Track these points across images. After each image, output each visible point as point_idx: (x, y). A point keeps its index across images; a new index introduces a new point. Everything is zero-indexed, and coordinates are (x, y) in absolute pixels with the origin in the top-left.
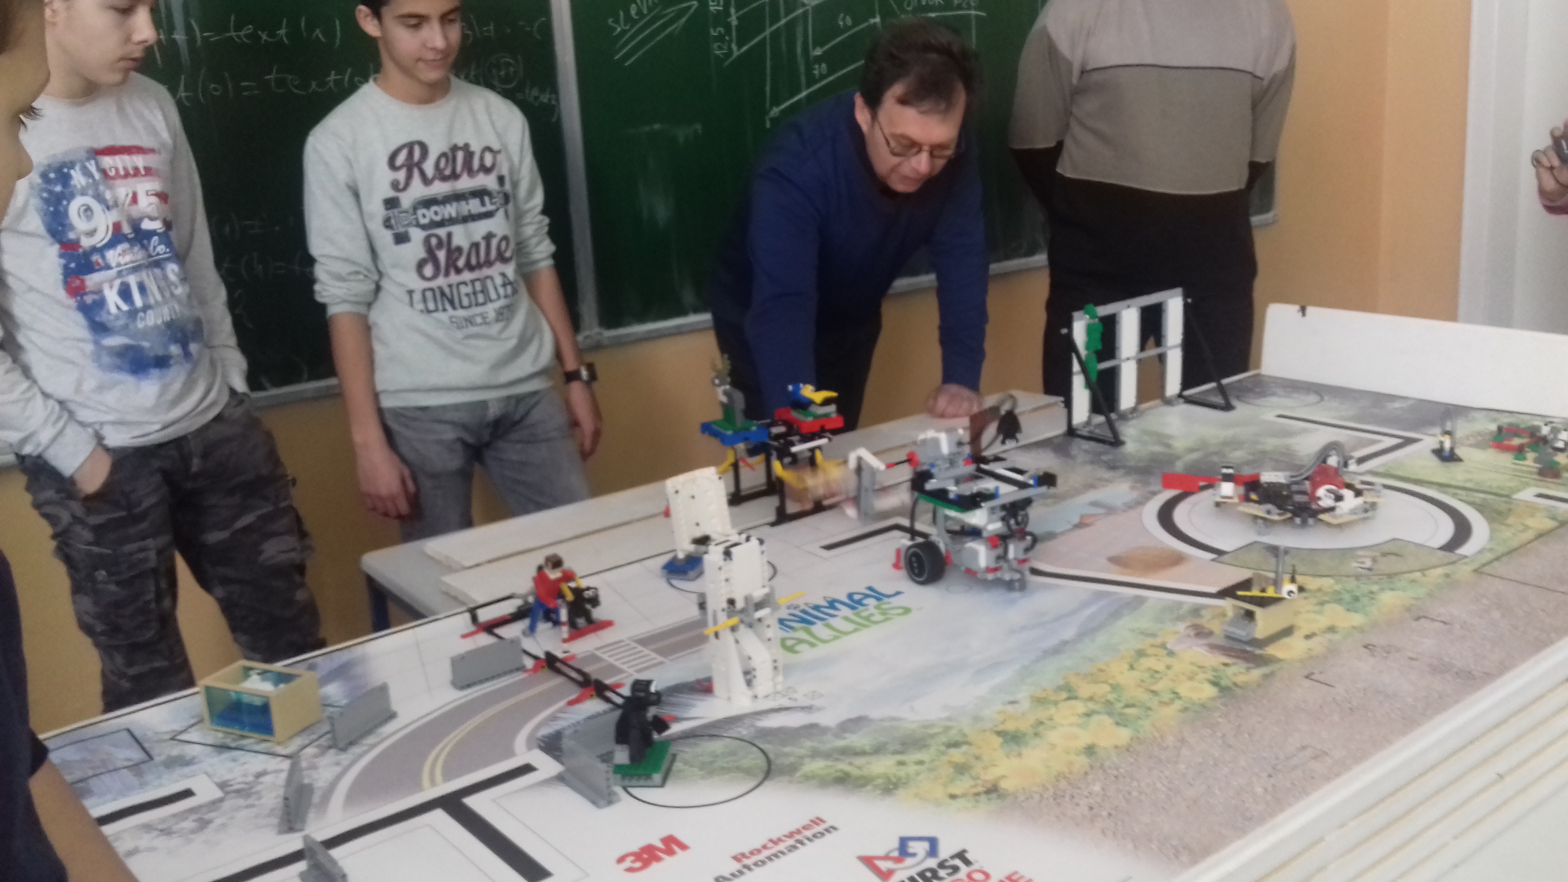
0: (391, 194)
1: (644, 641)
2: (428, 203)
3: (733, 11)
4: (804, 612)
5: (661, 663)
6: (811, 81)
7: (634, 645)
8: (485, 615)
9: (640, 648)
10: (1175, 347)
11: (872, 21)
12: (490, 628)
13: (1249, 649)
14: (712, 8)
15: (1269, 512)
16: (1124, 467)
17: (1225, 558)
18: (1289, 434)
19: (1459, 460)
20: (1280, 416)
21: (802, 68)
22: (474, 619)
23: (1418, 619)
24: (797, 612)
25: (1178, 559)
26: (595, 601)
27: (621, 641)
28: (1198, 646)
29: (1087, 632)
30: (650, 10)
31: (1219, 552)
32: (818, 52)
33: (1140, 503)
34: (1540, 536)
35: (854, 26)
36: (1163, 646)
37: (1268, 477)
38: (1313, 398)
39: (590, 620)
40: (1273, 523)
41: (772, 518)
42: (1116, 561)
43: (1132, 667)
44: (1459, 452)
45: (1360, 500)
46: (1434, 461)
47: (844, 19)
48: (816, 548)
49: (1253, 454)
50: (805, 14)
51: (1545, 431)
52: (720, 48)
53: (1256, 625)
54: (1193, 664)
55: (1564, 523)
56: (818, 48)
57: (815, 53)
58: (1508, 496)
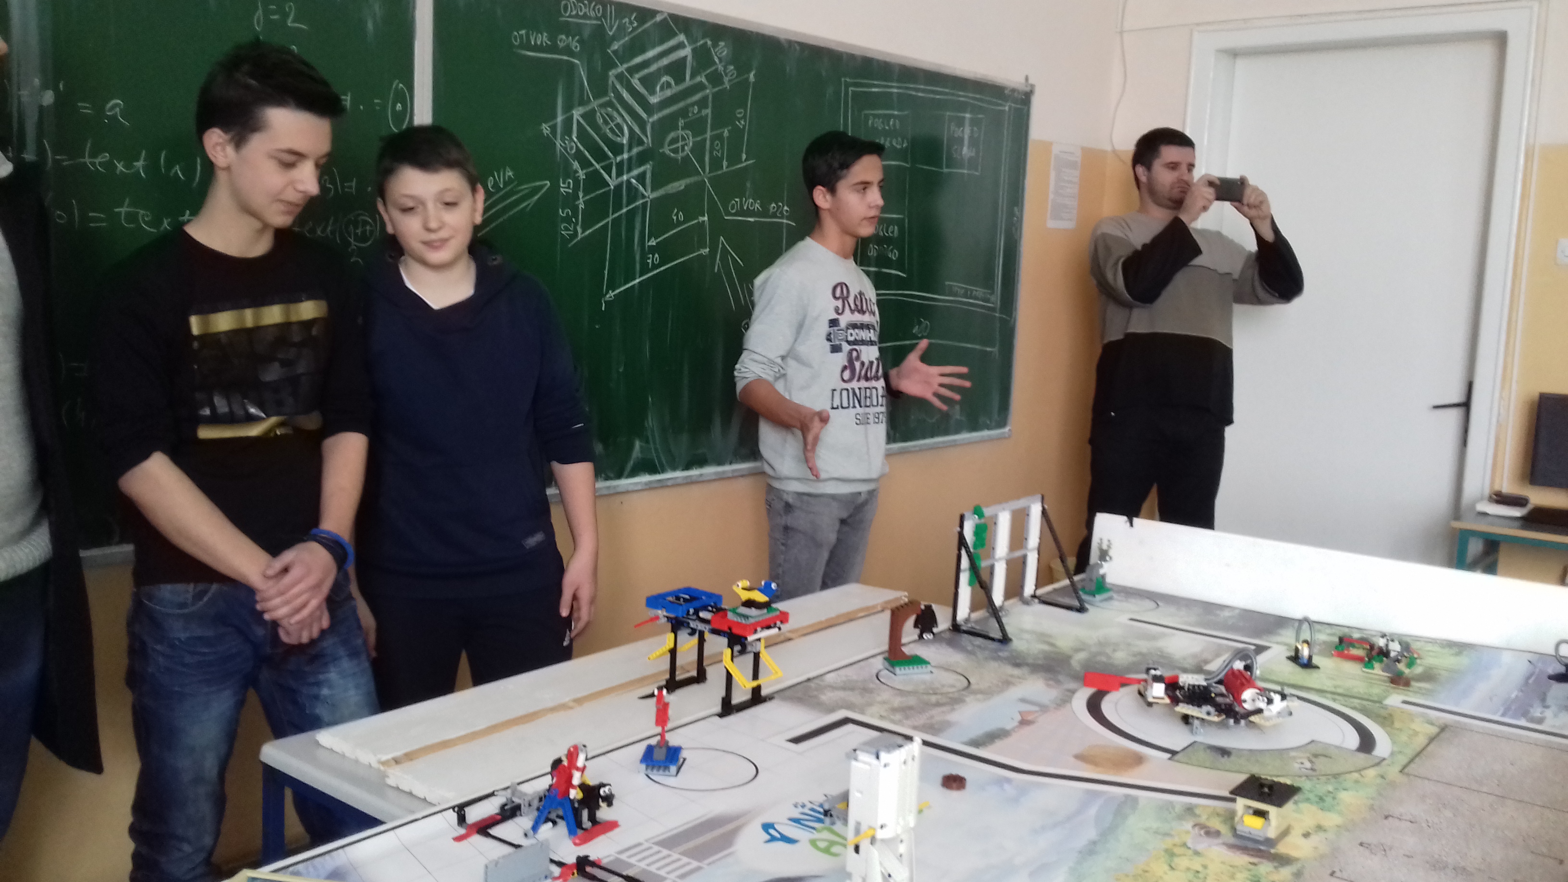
0: (834, 316)
1: (670, 842)
2: (854, 326)
3: (581, 195)
4: (812, 810)
5: (699, 869)
6: (644, 270)
7: (656, 848)
8: (474, 814)
9: (665, 852)
10: (1032, 550)
11: (701, 219)
12: (484, 828)
13: (1262, 848)
14: (562, 190)
16: (1028, 665)
17: (1177, 757)
18: (1154, 638)
19: (1317, 667)
20: (1132, 619)
21: (638, 258)
22: (462, 819)
23: (1386, 817)
24: (806, 811)
25: (1139, 760)
27: (640, 844)
28: (1218, 845)
29: (1107, 833)
30: (506, 184)
31: (1173, 753)
32: (653, 242)
33: (1065, 700)
34: (1432, 740)
35: (684, 222)
36: (1184, 845)
38: (1149, 604)
40: (1211, 723)
41: (718, 709)
42: (1080, 757)
43: (1172, 868)
44: (1316, 660)
46: (1291, 667)
47: (677, 215)
48: (781, 741)
49: (1135, 655)
50: (644, 205)
51: (1382, 642)
52: (567, 229)
53: (1270, 825)
54: (1223, 863)
55: (1444, 728)
56: (653, 239)
57: (650, 244)
58: (1380, 702)
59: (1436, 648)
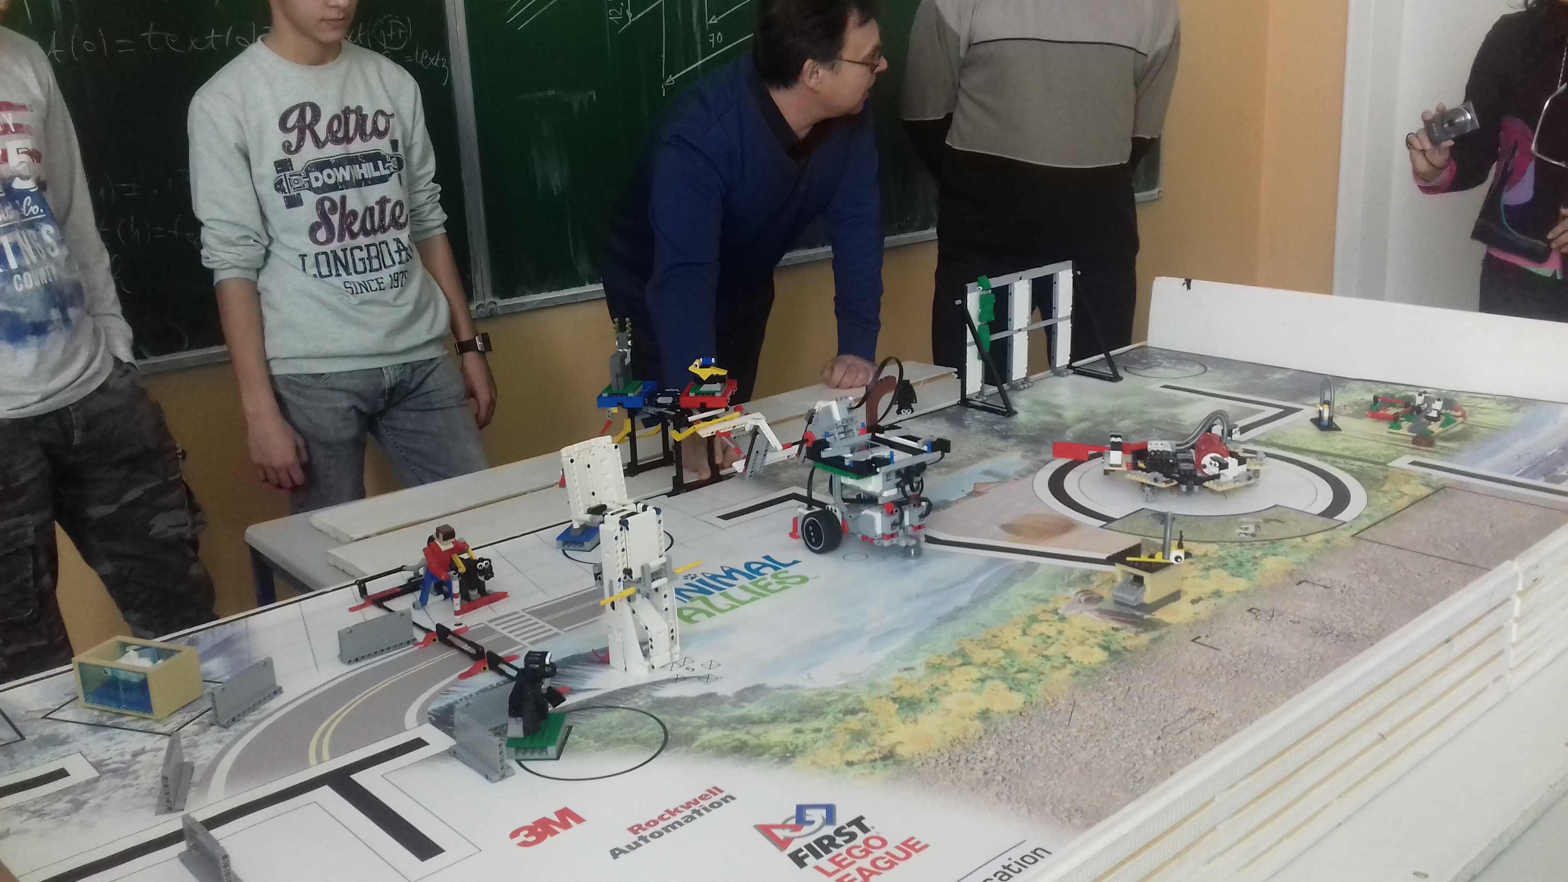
0: (284, 156)
1: (540, 613)
2: (322, 165)
4: (700, 581)
5: (556, 634)
6: (707, 50)
7: (528, 616)
8: (373, 588)
9: (535, 620)
10: (1062, 319)
12: (379, 600)
13: (1138, 613)
15: (1156, 480)
16: (1017, 437)
17: (1111, 525)
18: (1175, 404)
19: (1338, 429)
20: (1165, 387)
21: (698, 36)
22: (363, 592)
23: (1300, 583)
24: (694, 582)
25: (1068, 526)
26: (488, 573)
27: (516, 613)
28: (1089, 611)
29: (980, 599)
31: (1109, 520)
32: (714, 20)
33: (1031, 472)
34: (1415, 502)
36: (1055, 611)
37: (1155, 445)
38: (1198, 369)
39: (482, 592)
40: (1160, 489)
41: (669, 488)
42: (1008, 528)
43: (1024, 633)
44: (1337, 421)
45: (1244, 468)
46: (1313, 430)
48: (713, 518)
49: (1140, 424)
51: (1419, 400)
52: (614, 14)
53: (1144, 590)
54: (1083, 629)
55: (1439, 490)
56: (714, 17)
57: (711, 22)
58: (1385, 464)
59: (1493, 405)
